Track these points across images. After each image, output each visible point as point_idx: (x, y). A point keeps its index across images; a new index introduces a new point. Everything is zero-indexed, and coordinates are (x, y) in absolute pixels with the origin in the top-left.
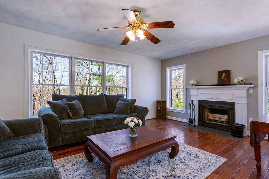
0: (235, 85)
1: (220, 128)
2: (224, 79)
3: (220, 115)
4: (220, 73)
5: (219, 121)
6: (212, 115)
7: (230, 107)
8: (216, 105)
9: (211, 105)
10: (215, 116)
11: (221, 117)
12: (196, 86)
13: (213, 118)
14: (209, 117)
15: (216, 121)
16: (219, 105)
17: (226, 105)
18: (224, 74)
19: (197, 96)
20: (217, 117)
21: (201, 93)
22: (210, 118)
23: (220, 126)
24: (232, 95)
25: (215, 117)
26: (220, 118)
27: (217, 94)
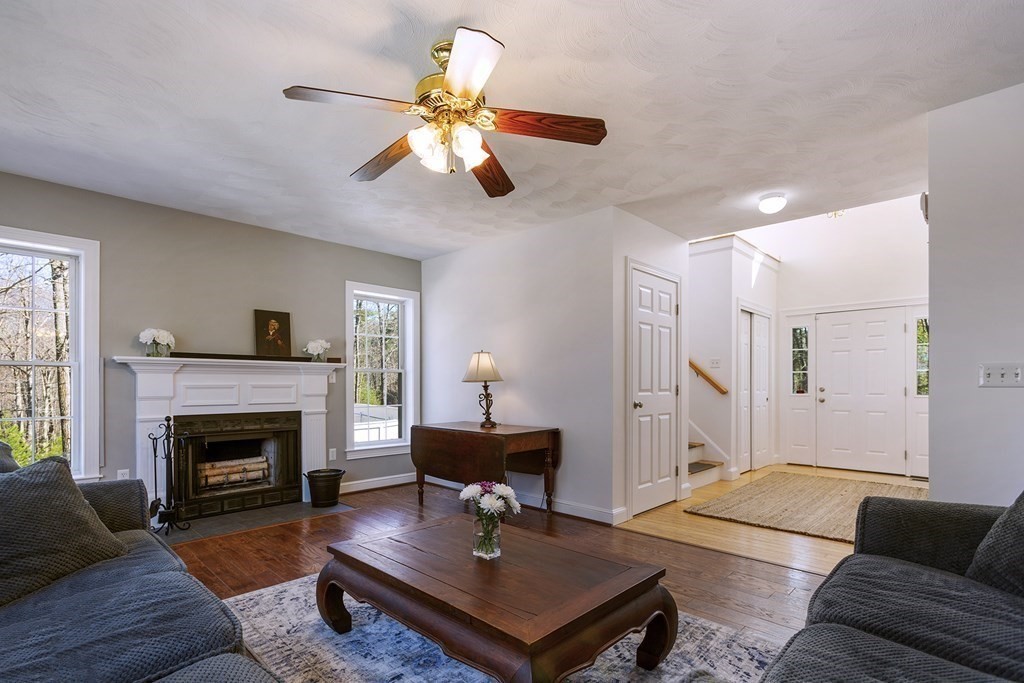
0: (308, 359)
1: (260, 503)
2: (275, 340)
3: (241, 461)
4: (262, 318)
5: (242, 481)
6: (213, 467)
7: (287, 426)
8: (246, 428)
9: (229, 428)
10: (226, 467)
11: (247, 467)
12: (173, 355)
13: (220, 479)
14: (207, 477)
15: (234, 484)
16: (256, 424)
17: (277, 423)
18: (274, 324)
19: (172, 398)
20: (235, 469)
21: (188, 388)
22: (211, 480)
23: (260, 496)
24: (293, 390)
25: (225, 471)
26: (245, 470)
27: (254, 387)
